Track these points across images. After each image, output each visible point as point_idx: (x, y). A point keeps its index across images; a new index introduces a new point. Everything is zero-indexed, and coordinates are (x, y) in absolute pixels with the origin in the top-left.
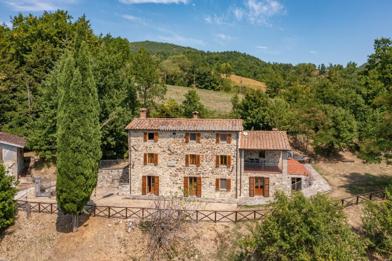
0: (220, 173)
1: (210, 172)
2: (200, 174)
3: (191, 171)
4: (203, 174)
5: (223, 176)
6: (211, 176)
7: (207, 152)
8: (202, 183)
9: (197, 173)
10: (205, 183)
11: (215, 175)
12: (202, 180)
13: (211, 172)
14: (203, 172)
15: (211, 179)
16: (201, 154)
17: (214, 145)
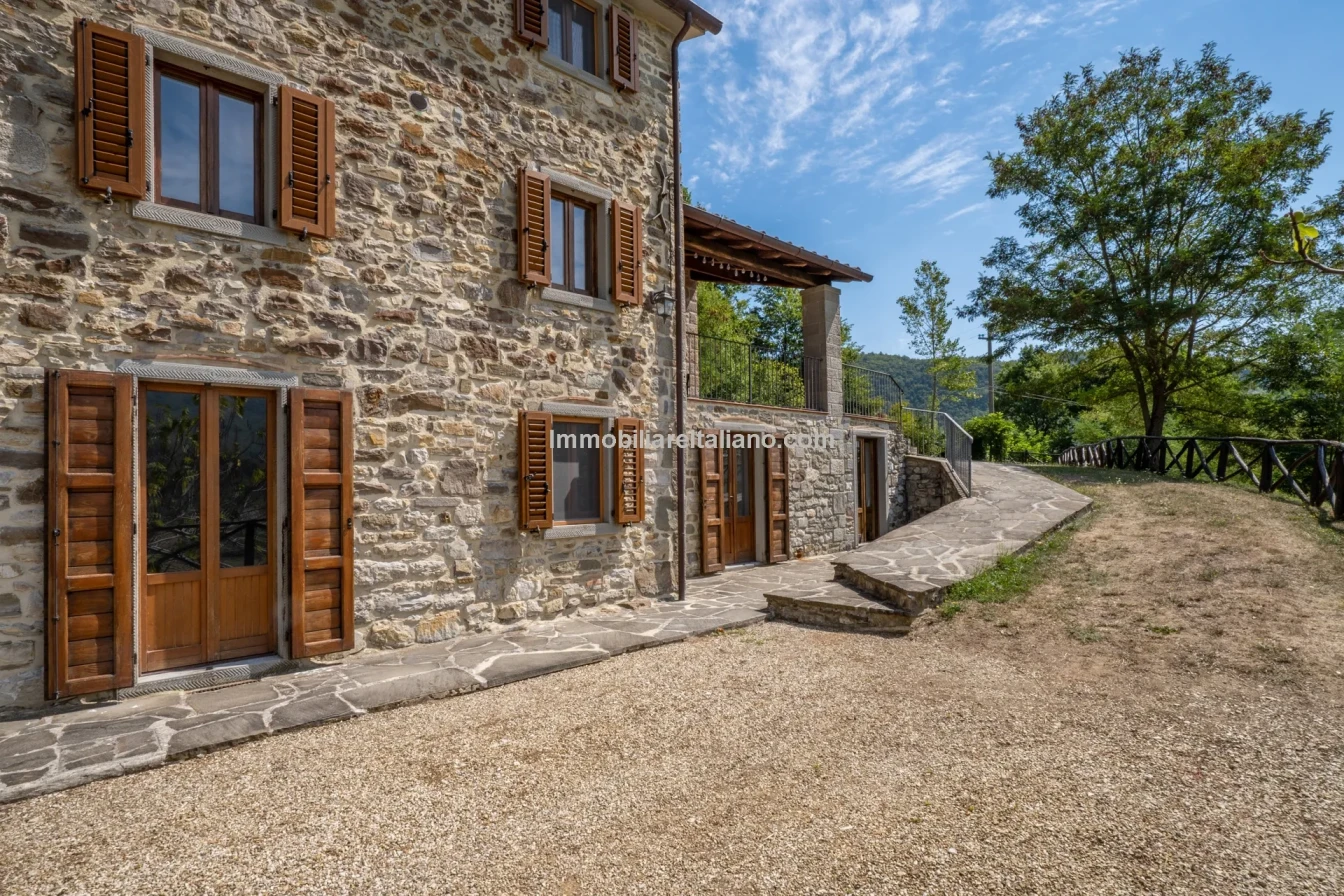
0: (552, 358)
1: (458, 336)
2: (334, 351)
3: (189, 305)
4: (367, 352)
5: (578, 392)
6: (463, 387)
7: (419, 103)
8: (363, 473)
9: (289, 335)
10: (387, 474)
11: (503, 383)
12: (368, 428)
13: (468, 345)
14: (368, 331)
15: (466, 421)
16: (350, 108)
17: (490, 56)
